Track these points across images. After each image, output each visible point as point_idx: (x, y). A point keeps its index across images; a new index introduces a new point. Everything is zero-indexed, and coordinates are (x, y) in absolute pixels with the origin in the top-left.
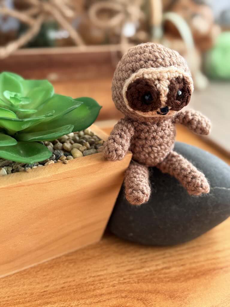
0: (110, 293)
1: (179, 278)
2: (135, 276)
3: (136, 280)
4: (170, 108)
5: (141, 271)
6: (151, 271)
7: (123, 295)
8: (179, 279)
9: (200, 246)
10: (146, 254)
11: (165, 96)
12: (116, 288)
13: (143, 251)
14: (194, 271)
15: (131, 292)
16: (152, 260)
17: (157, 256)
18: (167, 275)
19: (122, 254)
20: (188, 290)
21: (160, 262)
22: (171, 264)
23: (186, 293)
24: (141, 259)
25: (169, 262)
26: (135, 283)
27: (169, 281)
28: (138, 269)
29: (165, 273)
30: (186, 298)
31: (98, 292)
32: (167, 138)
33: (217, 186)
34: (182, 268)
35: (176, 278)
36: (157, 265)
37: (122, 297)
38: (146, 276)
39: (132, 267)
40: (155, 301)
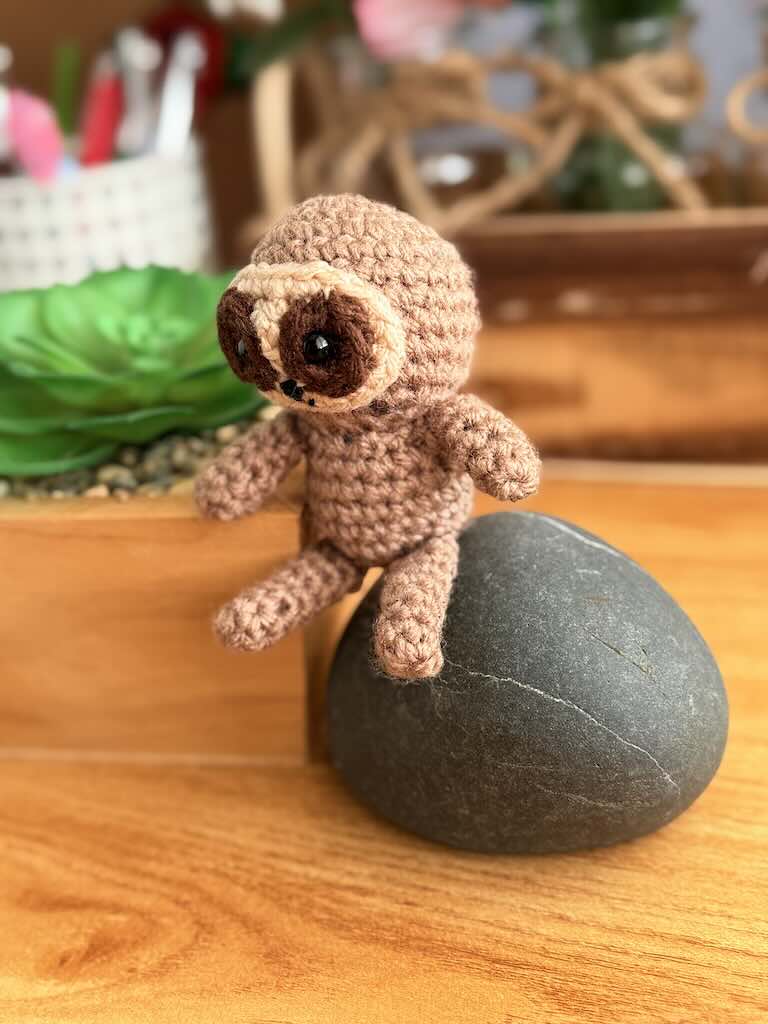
0: (166, 881)
1: (352, 926)
2: (268, 871)
3: (255, 881)
4: (300, 384)
5: (296, 868)
6: (316, 879)
7: (186, 897)
8: (349, 929)
9: (527, 881)
10: (366, 838)
11: (273, 347)
12: (194, 876)
13: (370, 829)
14: (415, 930)
15: (208, 899)
16: (355, 858)
17: (383, 853)
18: (334, 906)
19: (313, 813)
20: (332, 962)
21: (366, 871)
22: (387, 887)
23: (317, 965)
24: (338, 844)
25: (389, 880)
26: (244, 886)
27: (318, 921)
28: (299, 862)
29: (339, 901)
30: (297, 976)
31: (152, 866)
32: (377, 486)
33: (512, 675)
34: (396, 908)
35: (345, 923)
36: (350, 874)
37: (177, 902)
38: (290, 884)
39: (292, 851)
40: (223, 945)
